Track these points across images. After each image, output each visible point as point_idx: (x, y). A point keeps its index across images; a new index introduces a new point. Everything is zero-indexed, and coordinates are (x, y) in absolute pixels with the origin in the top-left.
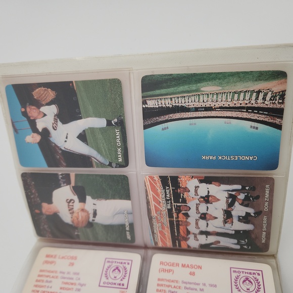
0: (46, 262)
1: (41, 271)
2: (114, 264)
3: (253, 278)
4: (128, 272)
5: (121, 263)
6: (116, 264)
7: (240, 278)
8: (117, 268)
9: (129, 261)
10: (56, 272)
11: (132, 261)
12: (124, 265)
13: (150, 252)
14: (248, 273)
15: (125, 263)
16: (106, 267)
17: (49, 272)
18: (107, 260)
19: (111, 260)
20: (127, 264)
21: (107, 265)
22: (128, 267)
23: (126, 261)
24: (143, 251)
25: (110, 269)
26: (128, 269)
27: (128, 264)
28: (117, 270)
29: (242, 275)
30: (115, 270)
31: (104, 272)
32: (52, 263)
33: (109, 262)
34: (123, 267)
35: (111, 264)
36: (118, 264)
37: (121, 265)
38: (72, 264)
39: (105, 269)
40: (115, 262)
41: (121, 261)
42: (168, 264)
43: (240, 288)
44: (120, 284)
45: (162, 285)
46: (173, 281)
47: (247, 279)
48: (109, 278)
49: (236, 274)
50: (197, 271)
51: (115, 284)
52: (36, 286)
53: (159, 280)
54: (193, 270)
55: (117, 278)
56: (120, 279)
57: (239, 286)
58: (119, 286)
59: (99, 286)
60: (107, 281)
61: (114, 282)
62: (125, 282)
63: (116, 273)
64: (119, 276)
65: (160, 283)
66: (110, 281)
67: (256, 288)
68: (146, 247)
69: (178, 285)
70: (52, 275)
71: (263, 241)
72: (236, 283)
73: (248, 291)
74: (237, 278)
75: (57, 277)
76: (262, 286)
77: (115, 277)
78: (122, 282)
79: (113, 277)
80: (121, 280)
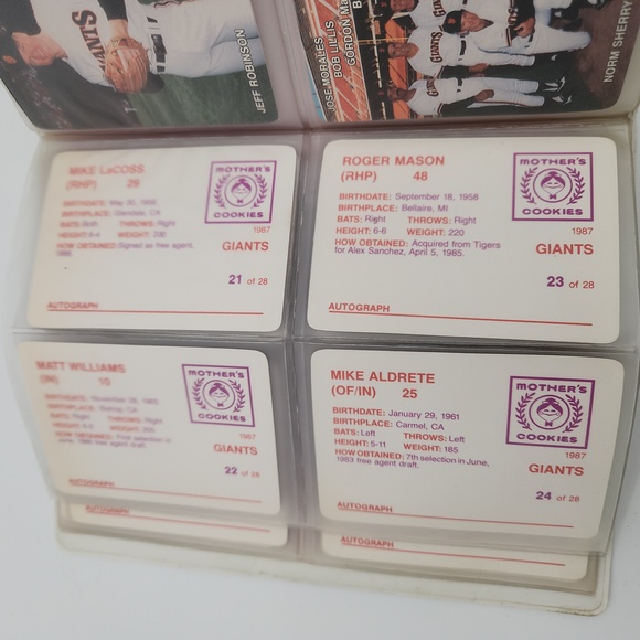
0: (75, 184)
1: (67, 204)
2: (233, 174)
3: (568, 171)
4: (269, 187)
5: (251, 169)
6: (239, 173)
7: (535, 175)
8: (242, 181)
9: (267, 165)
10: (101, 203)
11: (275, 162)
12: (258, 173)
13: (317, 138)
14: (556, 162)
15: (259, 169)
16: (215, 181)
17: (85, 203)
18: (215, 166)
19: (224, 166)
20: (263, 169)
21: (217, 176)
22: (268, 177)
23: (261, 165)
24: (299, 138)
25: (225, 185)
26: (269, 181)
27: (268, 169)
28: (242, 186)
29: (541, 167)
30: (236, 186)
31: (213, 193)
32: (86, 184)
33: (220, 169)
34: (254, 178)
35: (225, 174)
36: (244, 173)
37: (251, 174)
38: (135, 183)
39: (214, 187)
40: (236, 169)
41: (249, 165)
42: (362, 161)
43: (533, 195)
44: (252, 215)
45: (349, 207)
46: (375, 196)
47: (553, 174)
48: (227, 204)
49: (526, 168)
50: (432, 170)
51: (241, 215)
52: (64, 235)
53: (342, 196)
54: (422, 168)
55: (245, 202)
56: (252, 204)
57: (531, 191)
58: (250, 219)
59: (206, 222)
60: (221, 210)
61: (238, 210)
62: (264, 208)
63: (242, 193)
64: (248, 197)
65: (346, 202)
66: (230, 209)
67: (574, 191)
68: (307, 129)
69: (388, 203)
70: (93, 209)
71: (609, 78)
72: (525, 186)
73: (553, 200)
74: (528, 176)
75: (106, 213)
76: (587, 188)
77: (240, 201)
78: (256, 210)
79: (235, 202)
80: (255, 206)
